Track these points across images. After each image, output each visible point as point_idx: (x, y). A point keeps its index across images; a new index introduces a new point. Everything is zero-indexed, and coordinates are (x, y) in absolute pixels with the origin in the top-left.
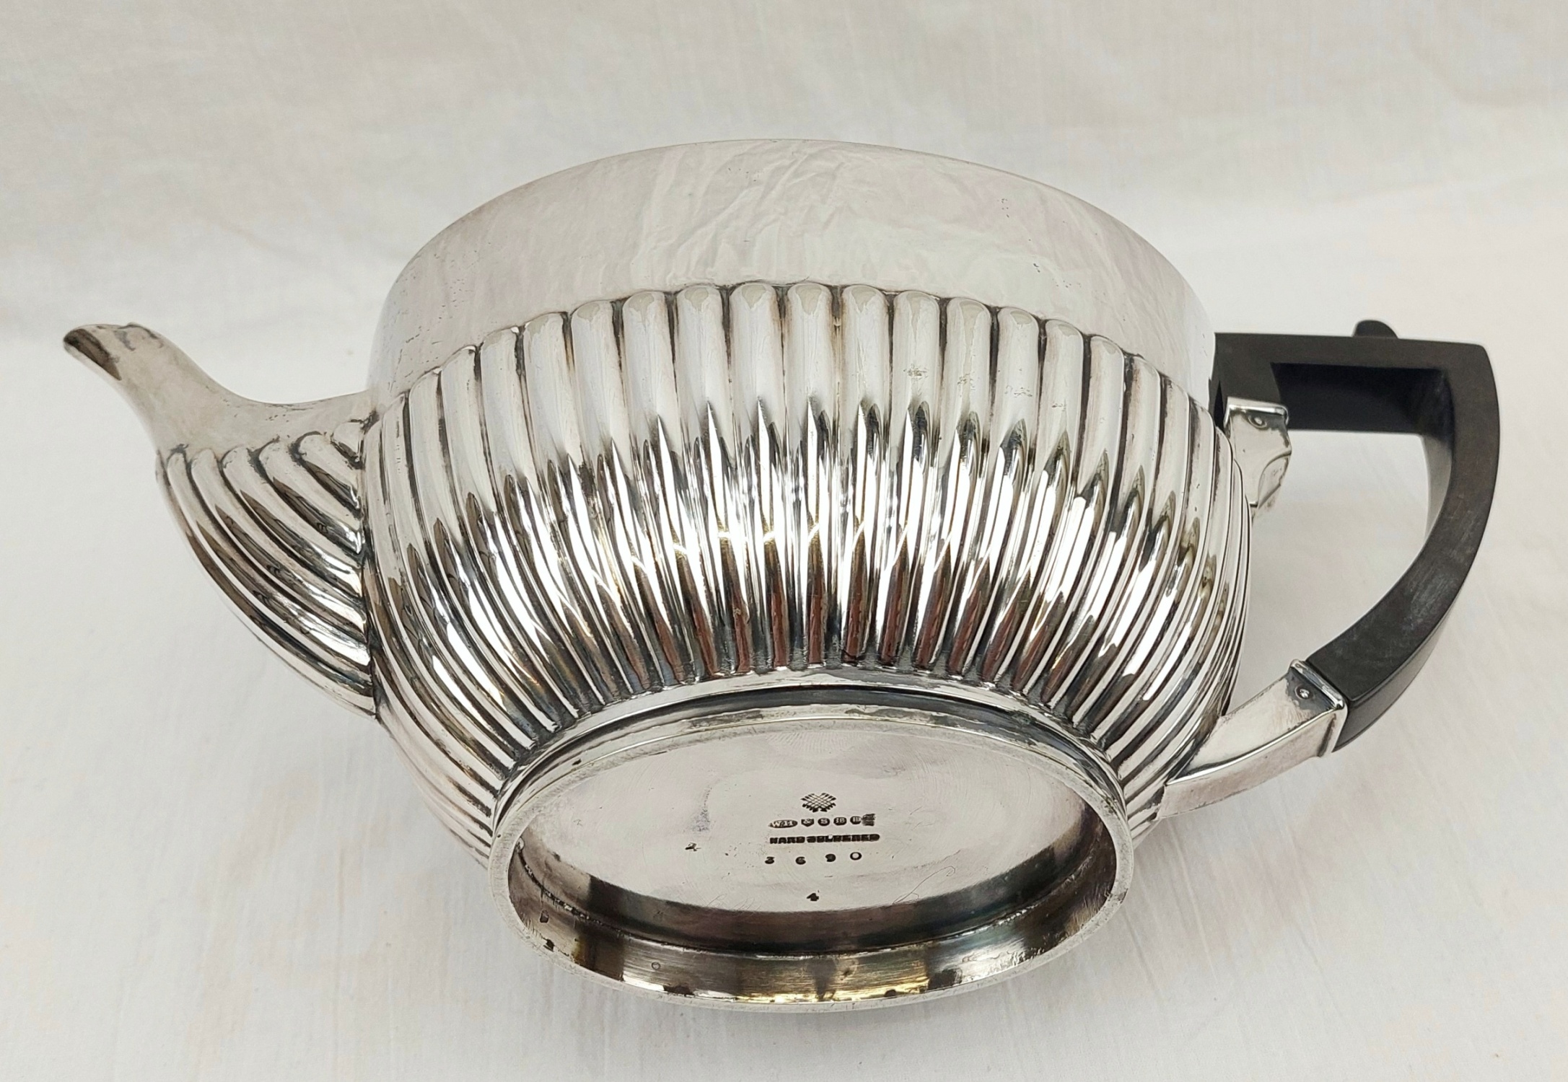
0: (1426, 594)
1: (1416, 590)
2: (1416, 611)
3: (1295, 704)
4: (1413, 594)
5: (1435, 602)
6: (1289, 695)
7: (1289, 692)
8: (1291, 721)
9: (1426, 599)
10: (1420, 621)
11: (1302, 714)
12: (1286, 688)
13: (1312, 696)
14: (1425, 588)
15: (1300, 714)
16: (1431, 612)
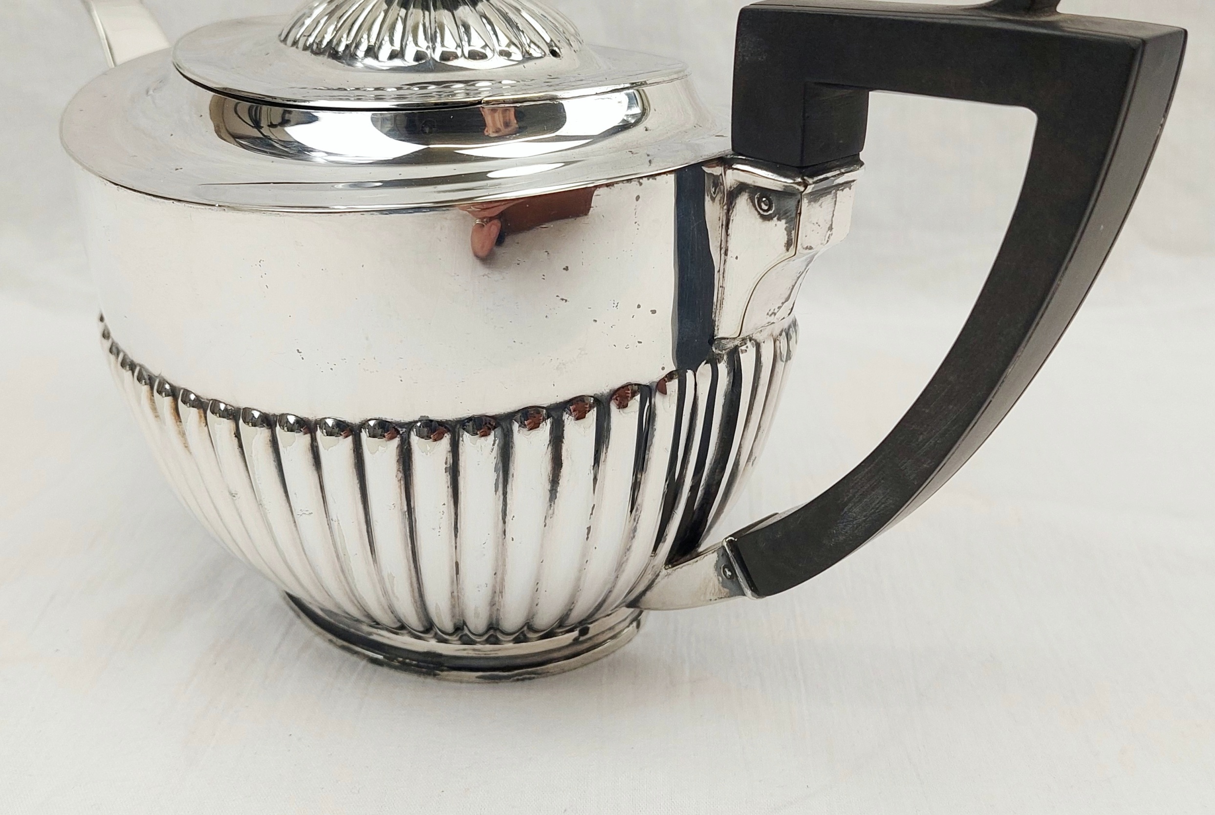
0: (856, 510)
1: (850, 500)
2: (841, 526)
3: (719, 580)
4: (846, 504)
5: (864, 521)
6: (716, 570)
7: (717, 567)
8: (713, 594)
9: (856, 513)
10: (841, 538)
11: (722, 591)
12: (715, 562)
13: (733, 578)
14: (860, 501)
15: (721, 590)
16: (856, 531)
